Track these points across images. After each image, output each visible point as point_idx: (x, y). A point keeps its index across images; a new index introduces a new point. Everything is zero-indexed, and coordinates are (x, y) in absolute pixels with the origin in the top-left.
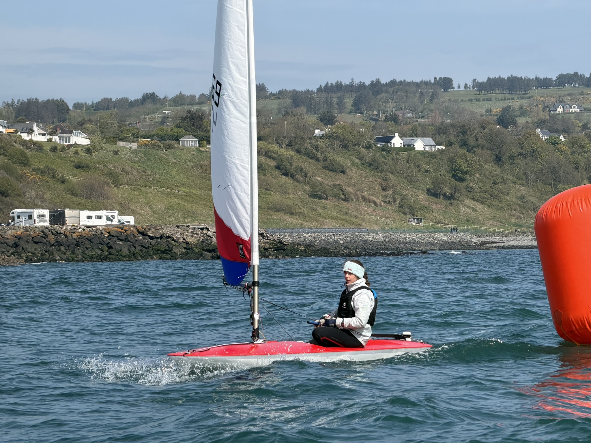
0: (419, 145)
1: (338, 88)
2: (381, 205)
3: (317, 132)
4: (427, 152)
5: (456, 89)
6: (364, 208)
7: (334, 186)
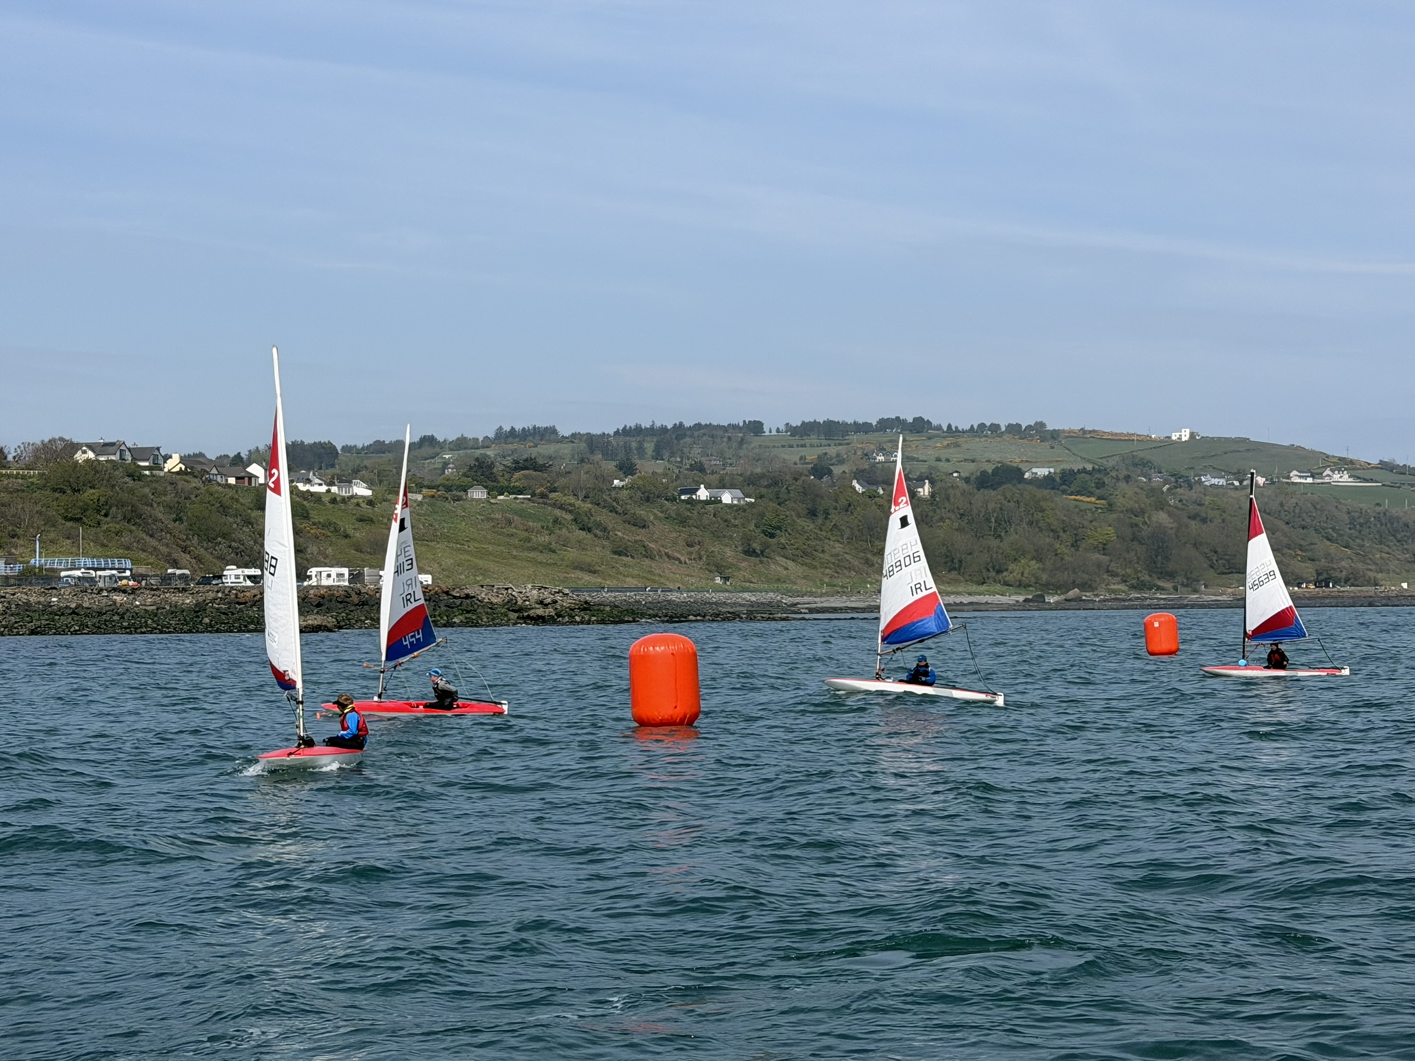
0: (726, 498)
1: (638, 430)
2: (685, 563)
3: (616, 482)
4: (735, 505)
5: (767, 433)
6: (667, 565)
7: (636, 542)
